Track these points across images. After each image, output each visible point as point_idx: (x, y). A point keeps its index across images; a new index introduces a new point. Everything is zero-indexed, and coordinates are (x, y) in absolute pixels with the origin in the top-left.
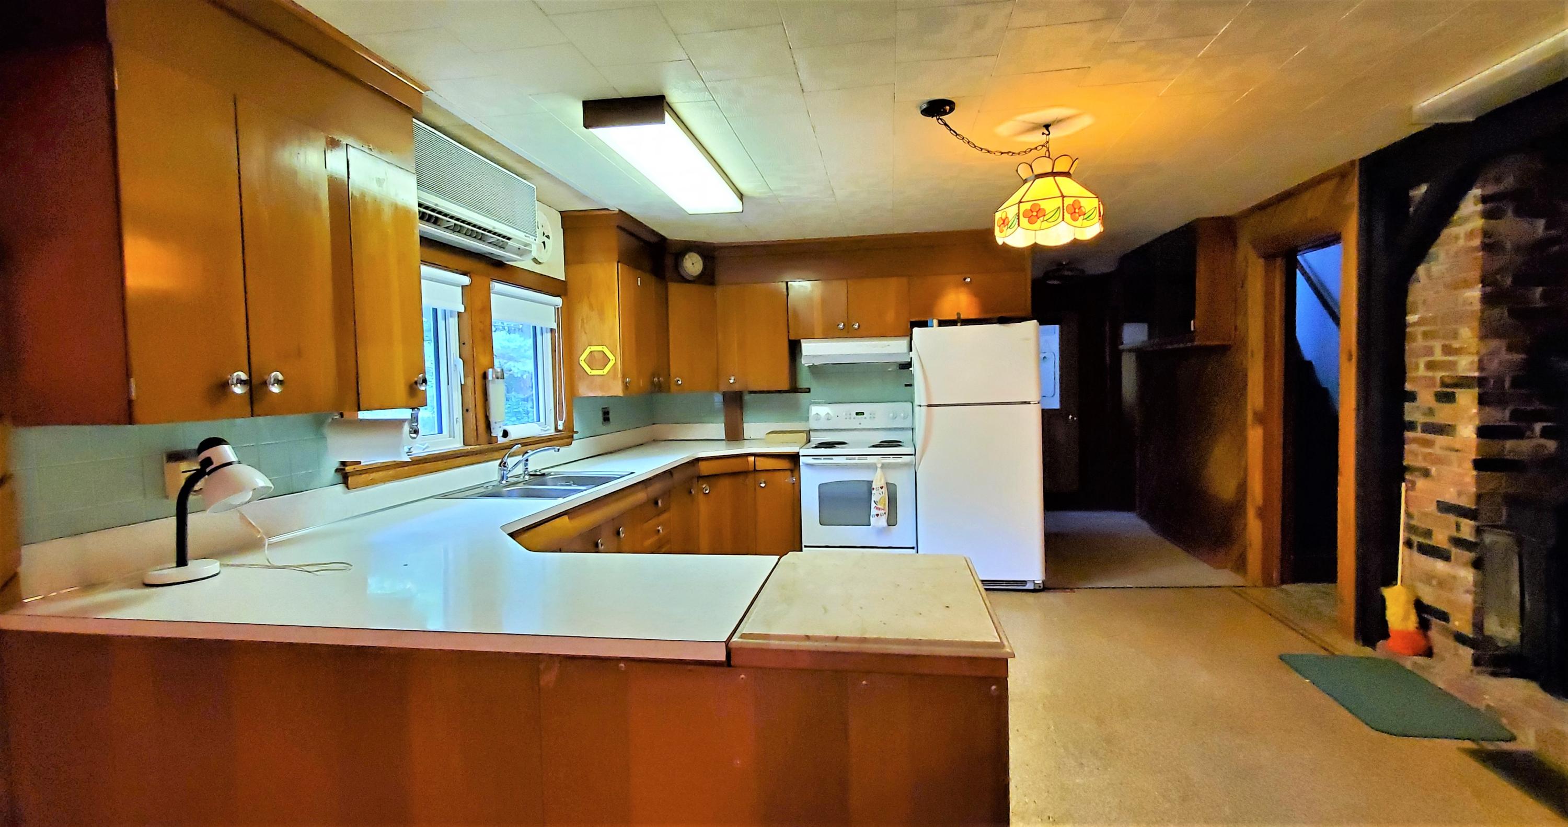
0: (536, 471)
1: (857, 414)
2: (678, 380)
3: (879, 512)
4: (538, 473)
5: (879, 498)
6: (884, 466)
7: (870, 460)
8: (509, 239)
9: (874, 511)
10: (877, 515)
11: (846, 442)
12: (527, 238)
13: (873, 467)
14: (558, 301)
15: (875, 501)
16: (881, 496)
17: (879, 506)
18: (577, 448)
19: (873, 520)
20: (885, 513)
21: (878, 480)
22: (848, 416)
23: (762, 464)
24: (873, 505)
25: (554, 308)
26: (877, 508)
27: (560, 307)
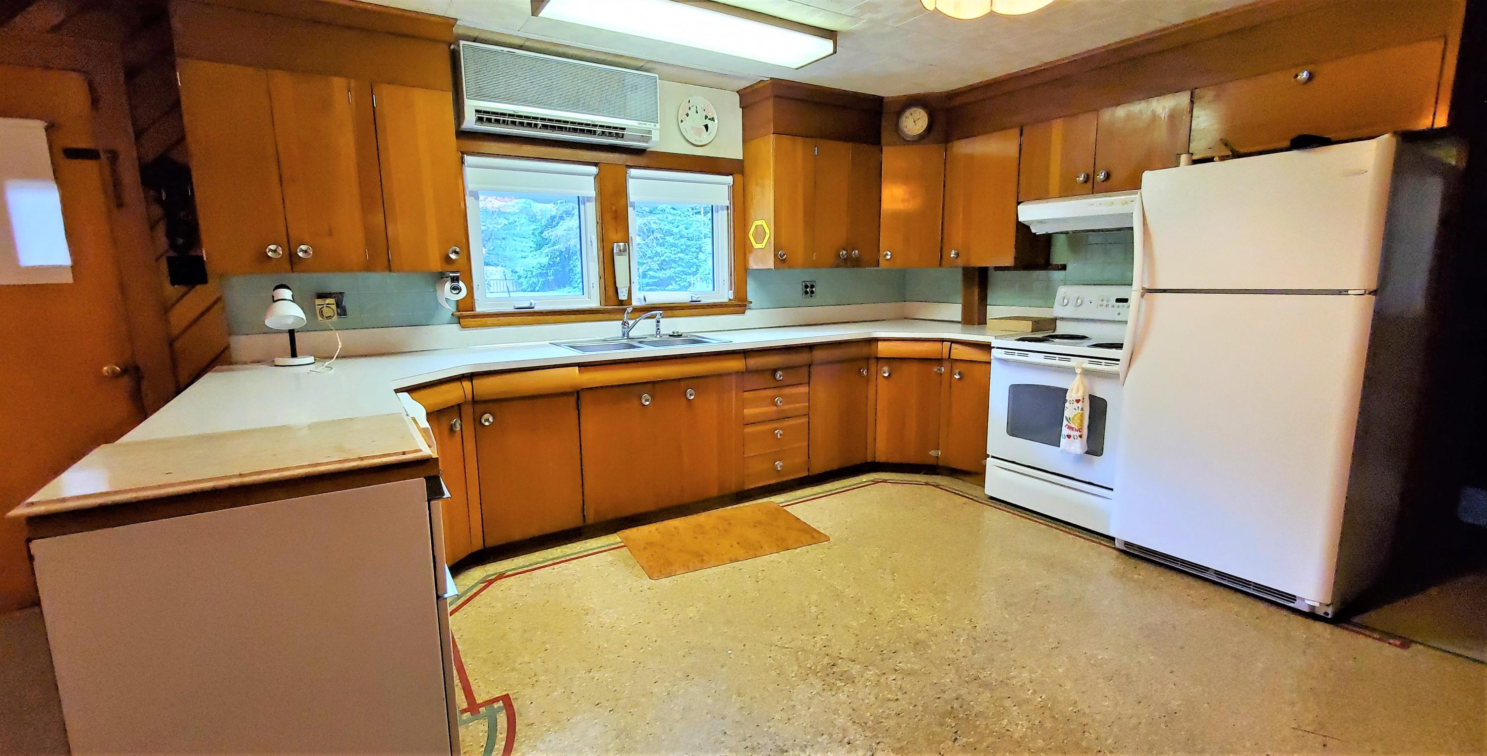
0: (673, 332)
1: (1118, 300)
2: (887, 254)
3: (1072, 433)
4: (676, 334)
5: (1073, 415)
6: (1087, 373)
7: (1074, 362)
8: (624, 129)
9: (1065, 431)
10: (1069, 436)
11: (1087, 336)
12: (640, 125)
13: (1071, 371)
14: (729, 179)
15: (1067, 418)
16: (1076, 412)
17: (1073, 426)
18: (751, 316)
19: (1063, 441)
20: (1081, 436)
21: (1076, 389)
22: (1105, 303)
23: (959, 352)
24: (1065, 422)
25: (727, 186)
26: (1070, 428)
27: (731, 185)
